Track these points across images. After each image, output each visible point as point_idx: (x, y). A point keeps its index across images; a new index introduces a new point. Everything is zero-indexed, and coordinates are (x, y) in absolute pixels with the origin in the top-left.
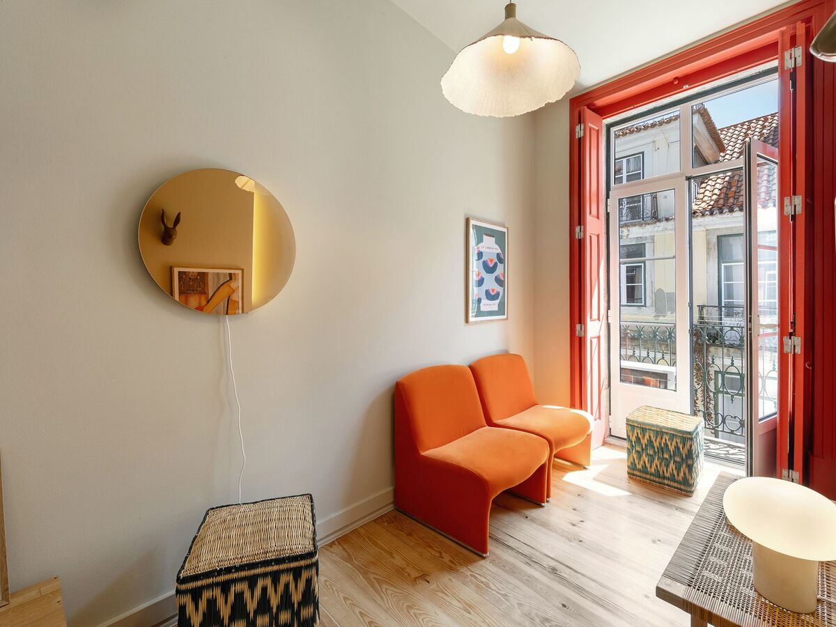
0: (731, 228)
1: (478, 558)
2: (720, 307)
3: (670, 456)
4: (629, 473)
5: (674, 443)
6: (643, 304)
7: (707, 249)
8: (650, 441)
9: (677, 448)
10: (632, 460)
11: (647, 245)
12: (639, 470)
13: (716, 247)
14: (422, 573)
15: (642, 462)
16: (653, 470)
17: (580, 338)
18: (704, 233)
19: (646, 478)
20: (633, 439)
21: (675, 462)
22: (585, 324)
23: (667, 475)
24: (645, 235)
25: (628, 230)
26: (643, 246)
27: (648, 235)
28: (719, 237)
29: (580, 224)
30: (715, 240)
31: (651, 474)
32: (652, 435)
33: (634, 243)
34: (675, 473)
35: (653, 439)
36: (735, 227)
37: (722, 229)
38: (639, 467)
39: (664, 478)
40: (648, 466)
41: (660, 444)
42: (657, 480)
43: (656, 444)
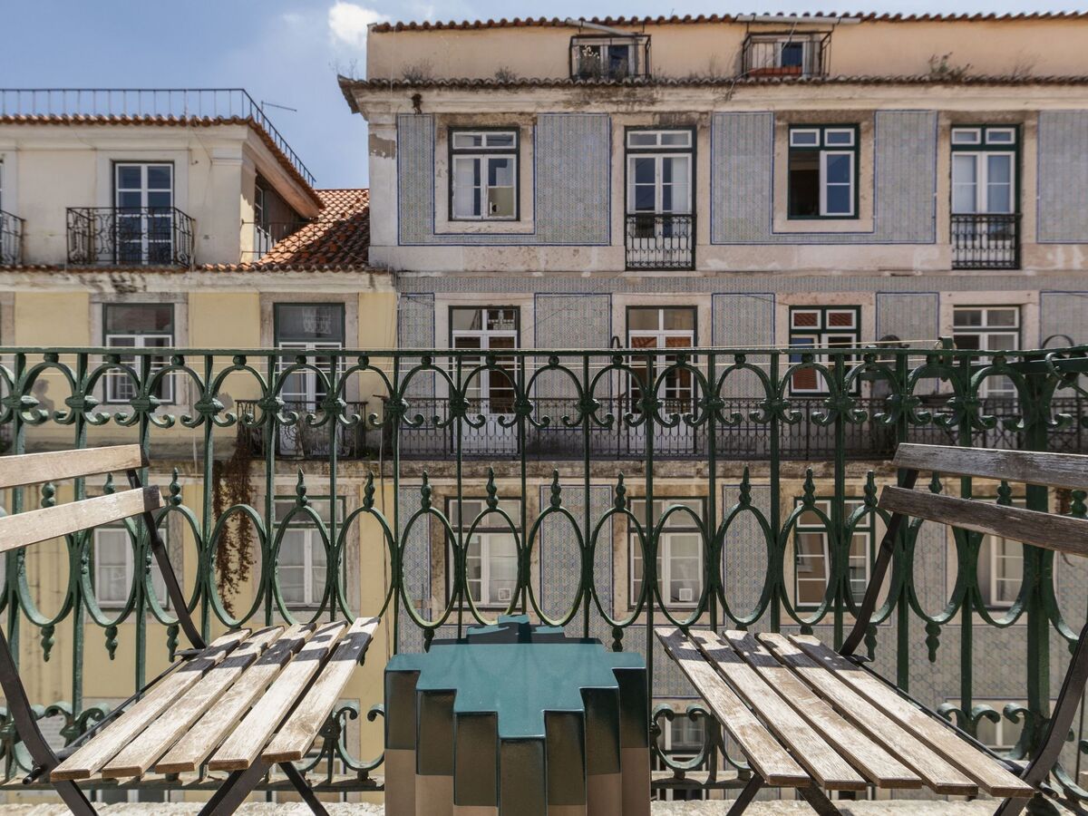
0: (290, 294)
6: (171, 400)
7: (262, 320)
11: (176, 305)
13: (272, 319)
18: (257, 297)
24: (173, 291)
25: (143, 279)
26: (171, 308)
27: (178, 290)
28: (275, 305)
30: (270, 308)
33: (156, 301)
36: (295, 293)
37: (279, 294)
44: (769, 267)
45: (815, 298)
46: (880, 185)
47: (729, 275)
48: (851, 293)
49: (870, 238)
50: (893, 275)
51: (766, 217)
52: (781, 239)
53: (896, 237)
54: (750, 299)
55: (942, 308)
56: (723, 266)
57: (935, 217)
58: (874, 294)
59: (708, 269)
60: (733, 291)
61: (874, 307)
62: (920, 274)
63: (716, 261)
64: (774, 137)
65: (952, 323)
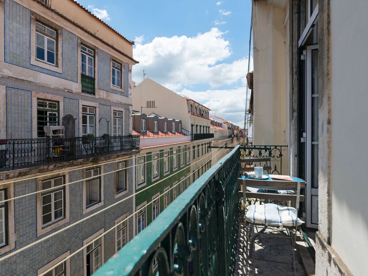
44: (29, 80)
45: (46, 96)
46: (64, 57)
47: (14, 79)
48: (56, 96)
49: (62, 76)
50: (68, 92)
51: (28, 56)
52: (33, 67)
53: (68, 77)
54: (23, 92)
55: (80, 105)
56: (11, 74)
57: (77, 73)
58: (63, 98)
59: (4, 74)
60: (15, 87)
61: (63, 102)
62: (74, 93)
63: (7, 70)
64: (30, 22)
65: (82, 111)
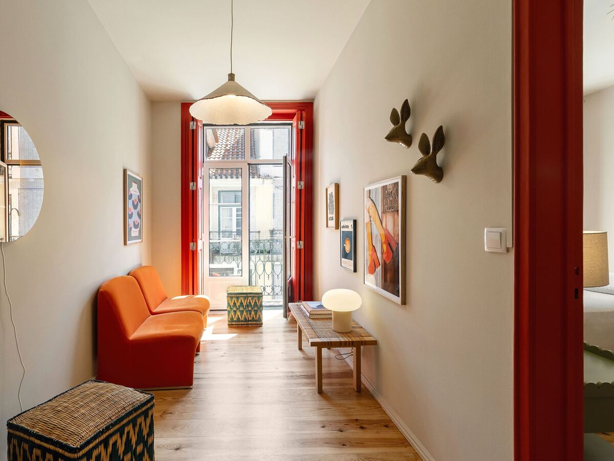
1: (188, 390)
2: (219, 232)
3: (252, 308)
4: (229, 325)
5: (254, 301)
8: (241, 303)
9: (255, 303)
10: (231, 316)
12: (235, 321)
14: (162, 412)
15: (237, 316)
16: (243, 319)
17: (193, 252)
19: (239, 324)
20: (232, 304)
21: (254, 310)
22: (196, 242)
23: (250, 319)
28: (219, 192)
29: (193, 181)
30: (217, 193)
31: (242, 321)
32: (242, 300)
34: (254, 316)
35: (243, 301)
38: (235, 319)
39: (249, 321)
40: (240, 317)
41: (247, 303)
42: (245, 323)
43: (244, 304)
